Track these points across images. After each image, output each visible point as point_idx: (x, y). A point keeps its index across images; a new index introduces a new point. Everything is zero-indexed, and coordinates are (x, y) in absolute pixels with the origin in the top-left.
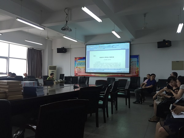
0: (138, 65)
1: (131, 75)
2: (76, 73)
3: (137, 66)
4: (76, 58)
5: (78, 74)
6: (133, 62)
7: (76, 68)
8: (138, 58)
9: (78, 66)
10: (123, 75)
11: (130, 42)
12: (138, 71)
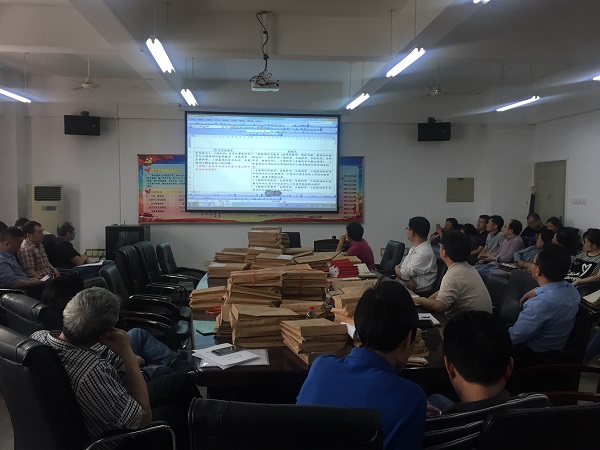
0: (360, 187)
1: (340, 216)
2: (145, 211)
3: (357, 191)
4: (142, 158)
5: (154, 214)
6: (346, 179)
7: (144, 193)
8: (361, 167)
11: (338, 117)
12: (360, 205)
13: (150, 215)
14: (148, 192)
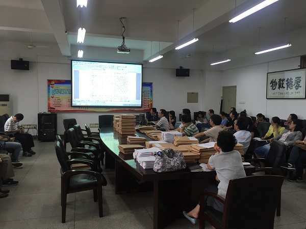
0: (151, 96)
1: (142, 109)
2: (51, 106)
4: (49, 81)
5: (56, 108)
6: (145, 92)
8: (151, 87)
10: (132, 109)
11: (142, 65)
12: (151, 104)
14: (53, 97)
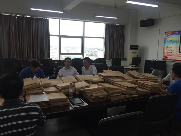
7: (166, 48)
9: (169, 46)
13: (167, 57)
14: (167, 47)
